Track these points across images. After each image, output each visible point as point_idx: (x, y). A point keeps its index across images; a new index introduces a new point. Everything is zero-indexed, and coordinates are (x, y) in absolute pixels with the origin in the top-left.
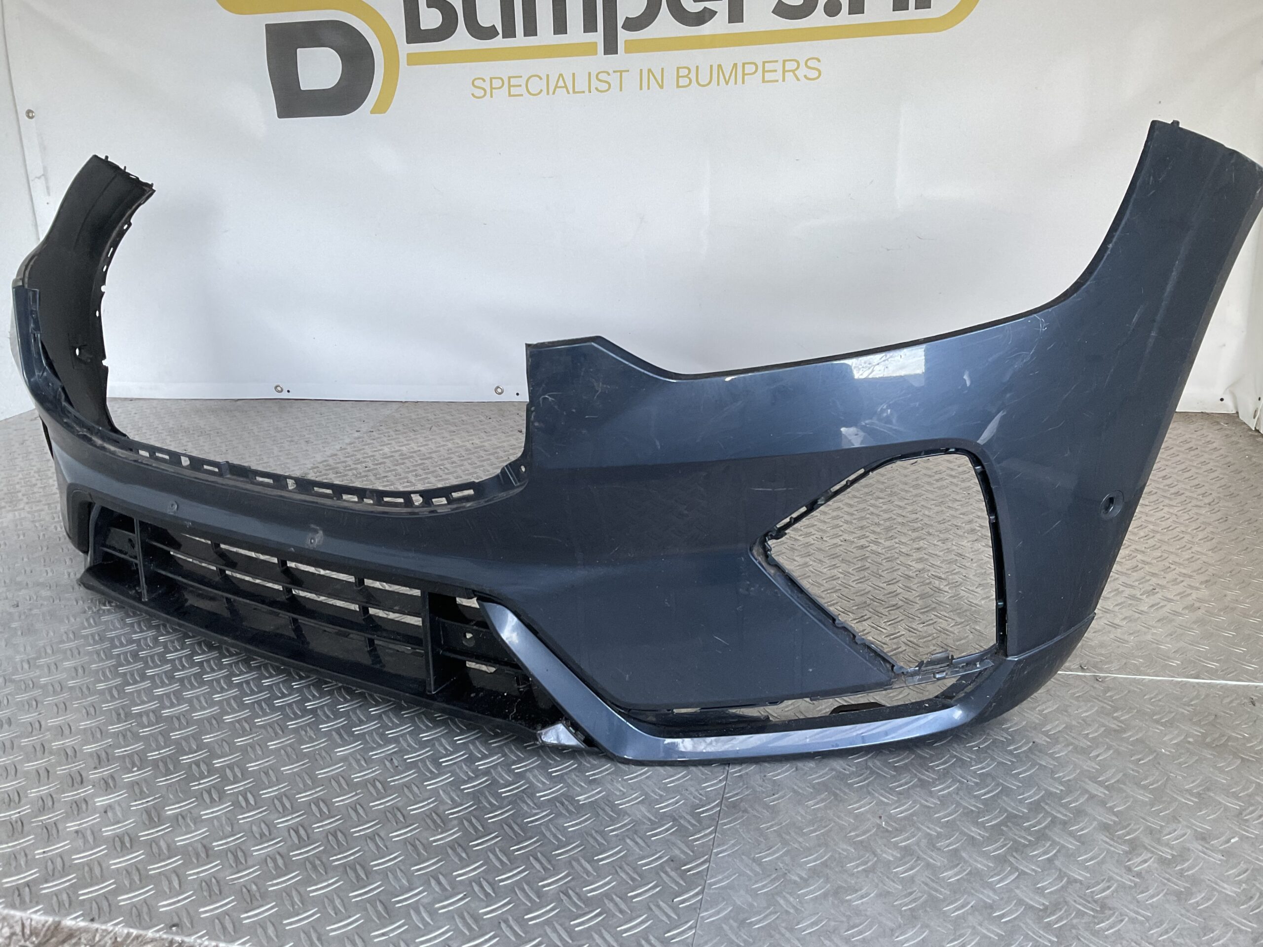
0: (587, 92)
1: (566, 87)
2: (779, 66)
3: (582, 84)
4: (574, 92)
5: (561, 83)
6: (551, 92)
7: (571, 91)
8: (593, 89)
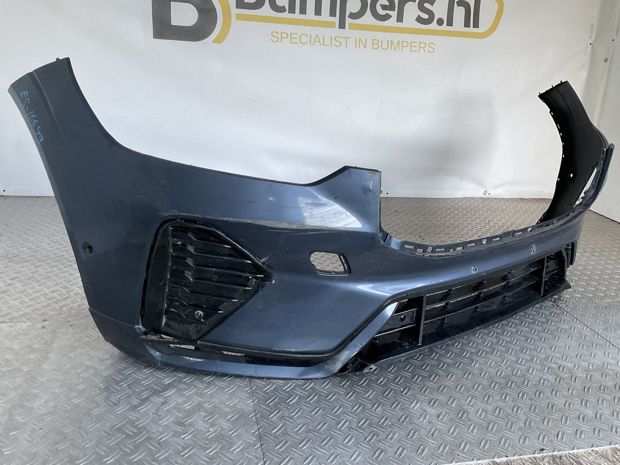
0: (330, 45)
1: (319, 42)
2: (417, 45)
3: (327, 42)
4: (324, 45)
5: (317, 40)
6: (312, 43)
7: (322, 44)
8: (333, 45)
